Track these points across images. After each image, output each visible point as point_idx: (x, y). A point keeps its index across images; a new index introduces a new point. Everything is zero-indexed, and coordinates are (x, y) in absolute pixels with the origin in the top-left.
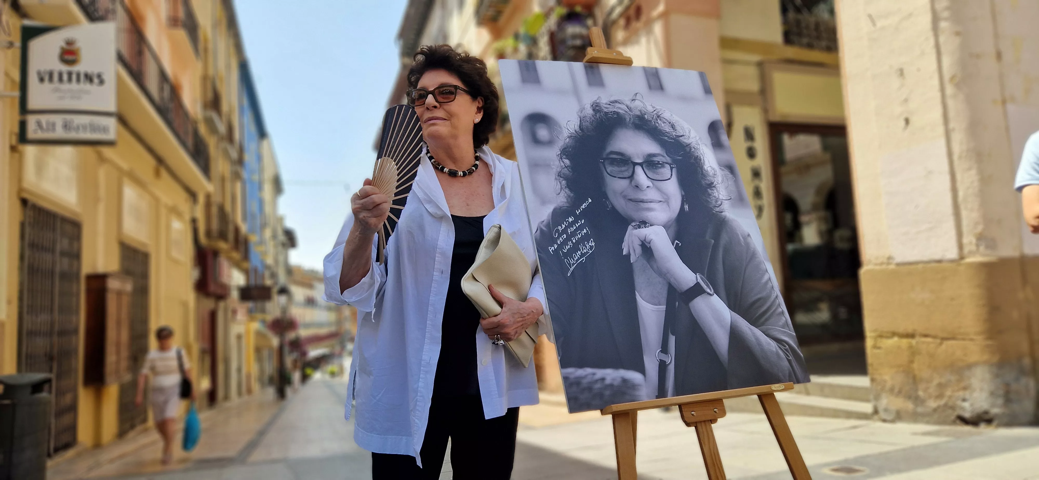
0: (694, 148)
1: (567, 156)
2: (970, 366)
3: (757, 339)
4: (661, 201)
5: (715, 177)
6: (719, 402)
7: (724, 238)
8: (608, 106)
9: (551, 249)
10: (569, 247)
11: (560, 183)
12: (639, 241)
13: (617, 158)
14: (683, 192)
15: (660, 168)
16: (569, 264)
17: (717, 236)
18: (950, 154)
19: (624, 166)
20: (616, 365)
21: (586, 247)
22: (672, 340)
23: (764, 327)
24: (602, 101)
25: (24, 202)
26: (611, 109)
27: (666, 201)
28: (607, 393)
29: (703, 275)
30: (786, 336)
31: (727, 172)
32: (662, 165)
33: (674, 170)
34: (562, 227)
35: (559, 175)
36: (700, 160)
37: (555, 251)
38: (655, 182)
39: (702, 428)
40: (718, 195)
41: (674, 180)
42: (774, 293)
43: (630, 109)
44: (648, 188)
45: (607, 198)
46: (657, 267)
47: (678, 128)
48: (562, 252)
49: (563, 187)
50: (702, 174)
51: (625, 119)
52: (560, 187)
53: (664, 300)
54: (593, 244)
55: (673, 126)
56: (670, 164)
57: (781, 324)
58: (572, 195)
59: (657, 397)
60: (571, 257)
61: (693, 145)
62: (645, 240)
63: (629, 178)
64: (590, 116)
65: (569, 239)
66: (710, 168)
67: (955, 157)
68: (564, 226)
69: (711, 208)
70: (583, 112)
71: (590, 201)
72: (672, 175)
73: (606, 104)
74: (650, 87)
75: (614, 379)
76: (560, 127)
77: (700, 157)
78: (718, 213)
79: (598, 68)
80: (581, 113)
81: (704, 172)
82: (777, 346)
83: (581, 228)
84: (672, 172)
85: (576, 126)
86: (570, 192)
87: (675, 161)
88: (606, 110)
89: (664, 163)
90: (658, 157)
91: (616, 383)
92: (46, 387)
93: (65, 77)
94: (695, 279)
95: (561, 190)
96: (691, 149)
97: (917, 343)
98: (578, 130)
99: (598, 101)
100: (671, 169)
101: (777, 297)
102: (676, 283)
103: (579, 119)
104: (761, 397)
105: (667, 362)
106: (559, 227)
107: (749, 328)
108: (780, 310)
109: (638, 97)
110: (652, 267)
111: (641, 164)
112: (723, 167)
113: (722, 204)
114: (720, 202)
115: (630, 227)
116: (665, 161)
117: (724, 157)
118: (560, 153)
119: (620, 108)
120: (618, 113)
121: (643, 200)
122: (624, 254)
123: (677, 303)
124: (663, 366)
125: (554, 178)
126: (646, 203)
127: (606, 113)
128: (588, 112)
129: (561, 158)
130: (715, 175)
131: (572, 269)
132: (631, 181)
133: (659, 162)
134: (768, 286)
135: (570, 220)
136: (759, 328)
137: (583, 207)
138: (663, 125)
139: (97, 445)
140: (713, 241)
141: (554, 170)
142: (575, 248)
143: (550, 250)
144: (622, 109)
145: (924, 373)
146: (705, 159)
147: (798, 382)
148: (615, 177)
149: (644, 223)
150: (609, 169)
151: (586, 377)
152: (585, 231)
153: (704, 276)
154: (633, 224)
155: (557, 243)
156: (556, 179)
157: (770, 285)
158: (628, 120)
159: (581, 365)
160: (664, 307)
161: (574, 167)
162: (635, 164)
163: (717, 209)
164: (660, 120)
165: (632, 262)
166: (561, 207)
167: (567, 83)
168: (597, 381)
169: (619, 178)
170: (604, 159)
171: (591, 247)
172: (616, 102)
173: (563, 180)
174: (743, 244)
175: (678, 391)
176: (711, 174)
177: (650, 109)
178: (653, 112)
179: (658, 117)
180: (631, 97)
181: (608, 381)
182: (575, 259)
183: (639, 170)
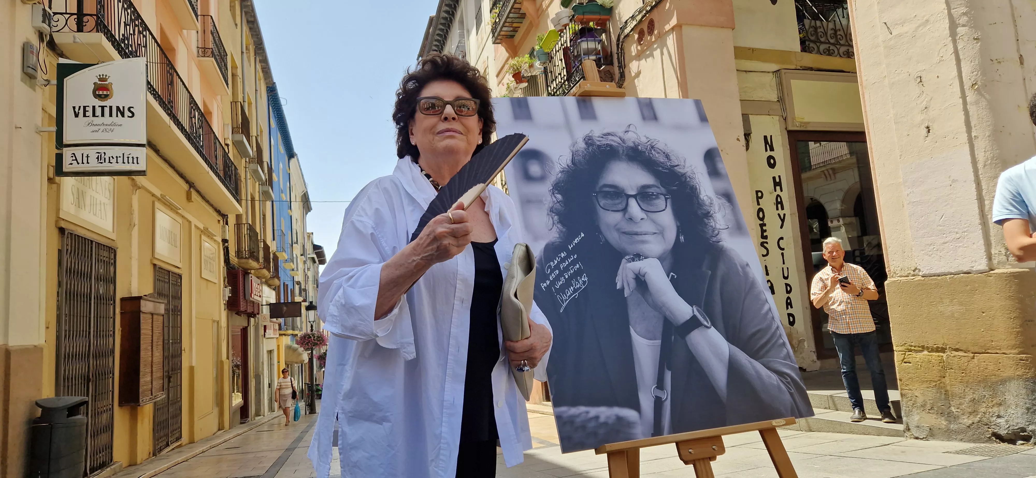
0: (689, 177)
1: (559, 191)
2: (1004, 381)
3: (757, 372)
4: (655, 233)
5: (711, 207)
6: (717, 439)
7: (722, 269)
8: (601, 139)
9: (544, 285)
10: (561, 283)
11: (552, 218)
12: (633, 274)
13: (611, 191)
14: (678, 223)
15: (655, 199)
16: (562, 301)
17: (714, 267)
18: (974, 162)
19: (618, 198)
20: (610, 403)
21: (579, 283)
22: (668, 375)
23: (764, 360)
24: (594, 135)
25: (62, 231)
26: (604, 142)
27: (661, 232)
28: (602, 431)
29: (700, 307)
30: (787, 368)
31: (723, 201)
32: (657, 197)
33: (669, 201)
34: (554, 263)
35: (552, 210)
36: (696, 189)
37: (548, 288)
38: (650, 214)
39: (700, 465)
40: (715, 224)
41: (669, 210)
42: (775, 324)
43: (623, 141)
44: (642, 221)
45: (600, 232)
46: (652, 300)
47: (673, 158)
48: (555, 288)
49: (556, 222)
50: (699, 203)
51: (618, 152)
52: (552, 222)
53: (659, 335)
54: (586, 279)
55: (667, 156)
56: (664, 195)
57: (782, 355)
58: (564, 230)
59: (653, 435)
60: (564, 293)
61: (688, 174)
62: (639, 273)
63: (622, 210)
64: (582, 149)
65: (561, 274)
66: (706, 197)
67: (980, 166)
68: (556, 262)
69: (708, 238)
70: (576, 145)
71: (583, 235)
72: (666, 206)
73: (599, 137)
74: (644, 118)
75: (608, 417)
76: (552, 162)
77: (696, 187)
78: (716, 243)
79: (590, 101)
80: (574, 147)
81: (700, 201)
82: (778, 379)
83: (573, 263)
84: (666, 203)
85: (568, 161)
86: (562, 227)
87: (669, 192)
88: (598, 143)
89: (658, 193)
90: (653, 188)
91: (610, 421)
92: (82, 408)
93: (98, 111)
94: (691, 312)
95: (553, 226)
96: (686, 179)
97: (948, 357)
98: (570, 165)
99: (590, 134)
100: (666, 199)
101: (778, 328)
102: (672, 317)
103: (571, 154)
104: (762, 432)
105: (662, 398)
106: (552, 263)
107: (749, 361)
108: (781, 341)
109: (632, 128)
110: (647, 301)
111: (634, 196)
112: (720, 195)
113: (719, 233)
114: (717, 232)
115: (624, 261)
116: (660, 192)
117: (721, 185)
118: (552, 188)
119: (613, 140)
120: (611, 146)
121: (637, 232)
122: (617, 288)
123: (673, 337)
124: (658, 403)
125: (546, 213)
126: (641, 236)
127: (599, 146)
128: (580, 146)
129: (553, 193)
130: (711, 204)
131: (564, 305)
132: (624, 214)
133: (653, 193)
134: (768, 316)
135: (563, 255)
136: (759, 360)
137: (576, 241)
138: (657, 155)
139: (133, 464)
140: (710, 272)
141: (547, 206)
142: (568, 284)
143: (543, 287)
144: (615, 142)
145: (957, 389)
146: (701, 188)
147: (801, 416)
148: (608, 210)
149: (638, 256)
150: (603, 202)
151: (580, 414)
152: (578, 266)
153: (701, 309)
154: (627, 257)
155: (549, 280)
156: (548, 214)
157: (770, 315)
158: (621, 152)
159: (574, 404)
160: (659, 342)
161: (566, 202)
162: (629, 196)
163: (714, 239)
164: (654, 150)
165: (626, 296)
166: (553, 243)
167: (559, 118)
168: (591, 419)
169: (612, 211)
170: (597, 193)
171: (584, 282)
172: (609, 134)
173: (555, 216)
174: (741, 274)
175: (675, 429)
176: (707, 203)
177: (644, 140)
178: (646, 143)
179: (652, 147)
180: (624, 129)
181: (602, 419)
182: (568, 295)
183: (632, 202)
